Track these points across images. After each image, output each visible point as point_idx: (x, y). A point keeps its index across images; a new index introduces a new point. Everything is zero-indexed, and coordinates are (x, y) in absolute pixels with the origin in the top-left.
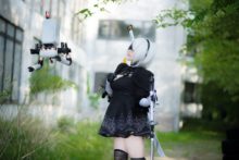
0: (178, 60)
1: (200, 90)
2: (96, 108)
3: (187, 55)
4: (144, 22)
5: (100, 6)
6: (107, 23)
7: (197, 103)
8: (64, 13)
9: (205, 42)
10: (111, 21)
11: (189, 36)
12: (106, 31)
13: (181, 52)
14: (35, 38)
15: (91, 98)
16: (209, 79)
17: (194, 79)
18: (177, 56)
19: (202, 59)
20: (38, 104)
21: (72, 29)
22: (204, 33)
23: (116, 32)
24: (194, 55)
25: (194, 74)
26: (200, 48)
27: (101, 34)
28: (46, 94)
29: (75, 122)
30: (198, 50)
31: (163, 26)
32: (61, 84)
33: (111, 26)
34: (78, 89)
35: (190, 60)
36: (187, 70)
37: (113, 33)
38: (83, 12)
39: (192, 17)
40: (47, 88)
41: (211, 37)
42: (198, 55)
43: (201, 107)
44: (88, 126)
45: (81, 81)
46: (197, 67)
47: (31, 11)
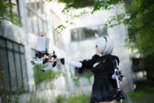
0: (125, 46)
1: (143, 62)
2: (79, 86)
3: (130, 41)
4: (98, 26)
5: (70, 22)
6: (75, 31)
7: (142, 71)
8: (48, 30)
9: (140, 31)
10: (78, 29)
11: (129, 29)
12: (76, 36)
13: (126, 40)
14: (32, 49)
15: (74, 80)
16: (147, 54)
17: (138, 56)
18: (124, 43)
19: (140, 43)
20: (42, 90)
21: (54, 39)
22: (138, 26)
23: (82, 35)
24: (134, 40)
25: (137, 53)
26: (138, 36)
27: (73, 39)
28: (45, 83)
29: (67, 97)
30: (136, 37)
31: (112, 26)
32: (54, 75)
33: (78, 32)
34: (65, 75)
35: (132, 44)
36: (132, 51)
37: (80, 36)
38: (59, 27)
39: (129, 17)
40: (45, 79)
41: (143, 27)
42: (137, 40)
43: (145, 73)
44: (76, 98)
45: (66, 71)
46: (138, 48)
47: (27, 32)
